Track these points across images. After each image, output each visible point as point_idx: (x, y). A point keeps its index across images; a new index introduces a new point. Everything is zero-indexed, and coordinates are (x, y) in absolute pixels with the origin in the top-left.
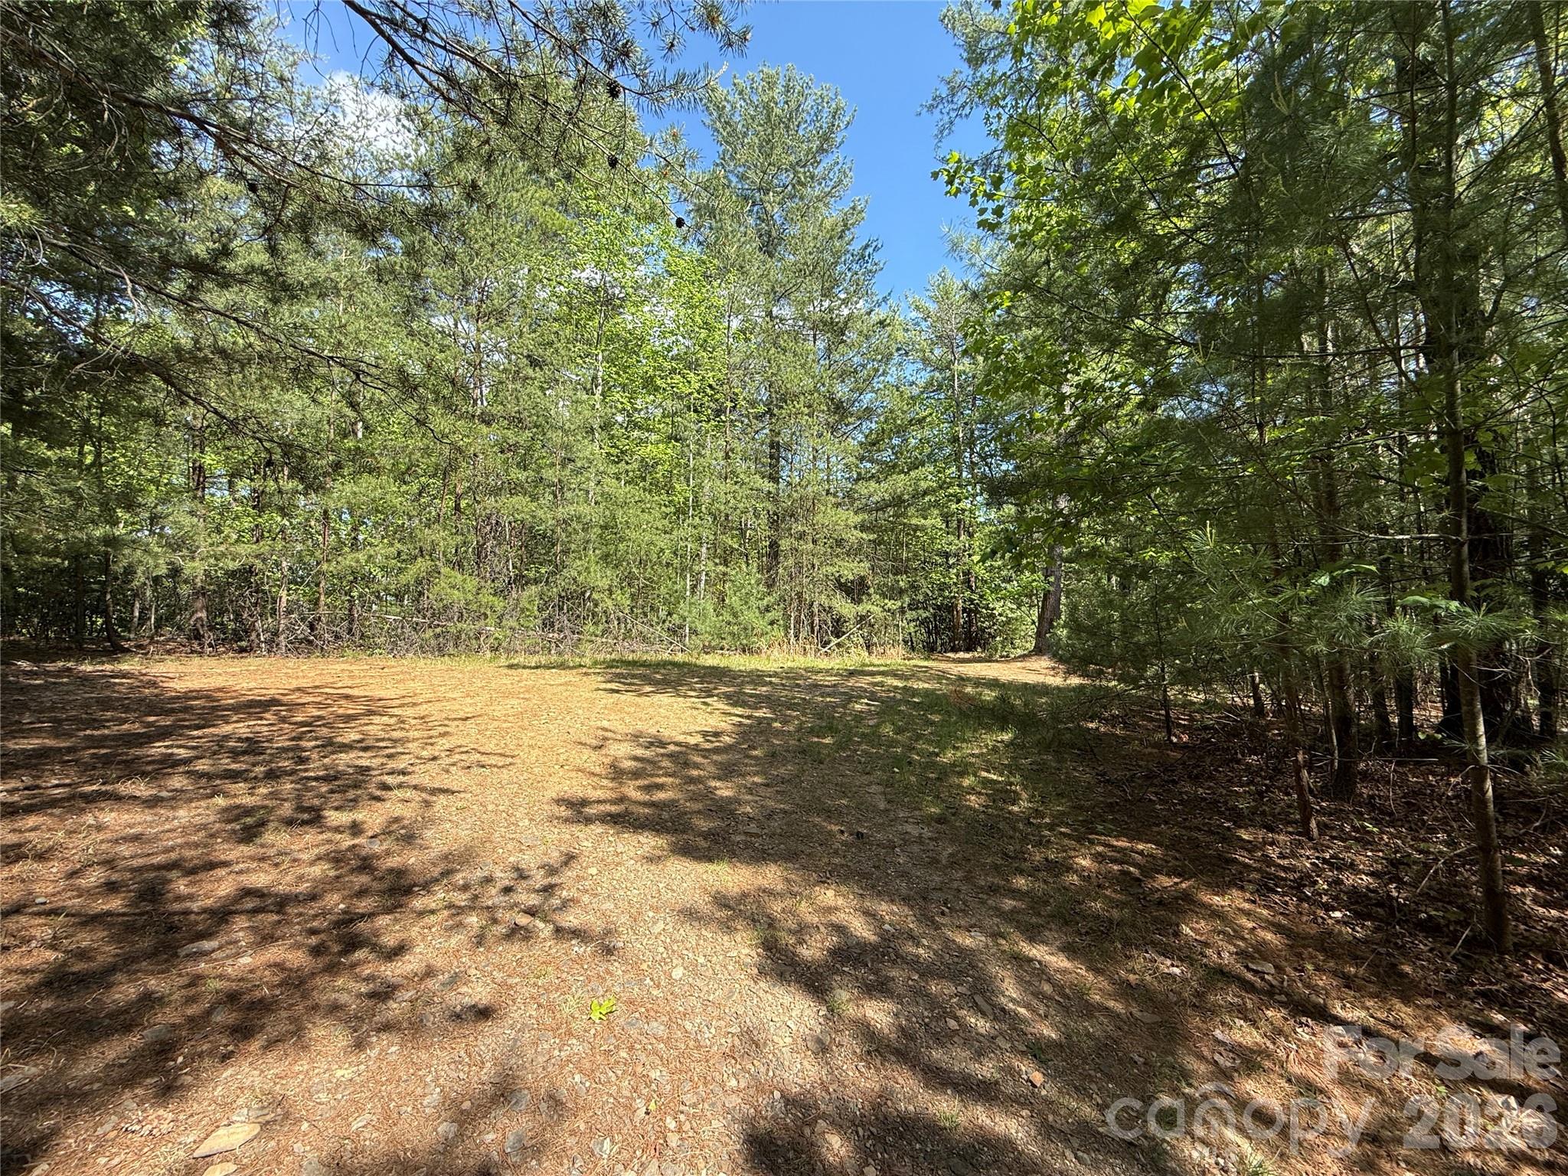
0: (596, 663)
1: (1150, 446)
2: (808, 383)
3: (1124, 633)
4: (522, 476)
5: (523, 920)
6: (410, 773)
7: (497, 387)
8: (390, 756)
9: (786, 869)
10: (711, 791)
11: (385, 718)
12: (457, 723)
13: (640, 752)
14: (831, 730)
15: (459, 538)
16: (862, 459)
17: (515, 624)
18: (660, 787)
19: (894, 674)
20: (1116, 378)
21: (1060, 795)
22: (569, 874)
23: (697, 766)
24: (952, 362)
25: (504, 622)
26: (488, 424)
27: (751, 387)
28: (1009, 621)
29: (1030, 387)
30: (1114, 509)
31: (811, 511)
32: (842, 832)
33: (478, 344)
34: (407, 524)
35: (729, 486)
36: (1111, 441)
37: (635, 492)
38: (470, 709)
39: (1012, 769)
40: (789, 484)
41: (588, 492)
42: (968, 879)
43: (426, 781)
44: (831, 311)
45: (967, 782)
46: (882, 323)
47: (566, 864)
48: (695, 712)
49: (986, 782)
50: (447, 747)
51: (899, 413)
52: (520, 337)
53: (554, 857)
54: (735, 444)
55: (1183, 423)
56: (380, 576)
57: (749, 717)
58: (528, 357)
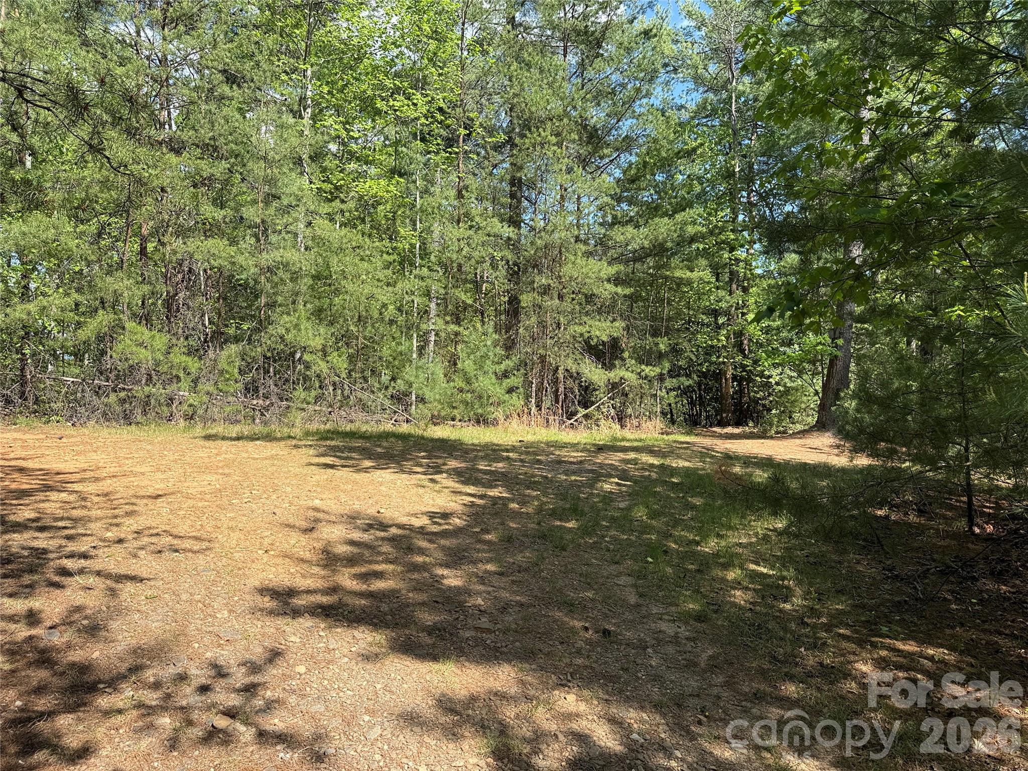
0: (307, 434)
1: (962, 181)
2: (556, 106)
3: (922, 405)
4: (219, 214)
5: (222, 722)
6: (91, 557)
7: (188, 108)
8: (69, 538)
9: (521, 670)
10: (437, 580)
11: (64, 495)
12: (145, 501)
13: (357, 535)
14: (575, 512)
15: (146, 288)
16: (619, 200)
17: (211, 389)
18: (379, 575)
19: (650, 450)
20: (925, 101)
21: (840, 592)
22: (273, 673)
23: (422, 551)
24: (728, 81)
25: (200, 387)
26: (178, 152)
27: (489, 110)
28: (788, 390)
29: (820, 111)
30: (917, 258)
31: (557, 261)
32: (586, 629)
33: (165, 56)
34: (86, 271)
35: (462, 231)
36: (917, 178)
37: (353, 237)
38: (162, 486)
39: (785, 561)
40: (533, 229)
41: (296, 235)
42: (728, 684)
43: (112, 567)
44: (585, 17)
45: (731, 575)
46: (647, 34)
47: (270, 661)
48: (421, 491)
49: (754, 576)
50: (135, 527)
51: (664, 143)
52: (214, 47)
53: (257, 652)
54: (470, 181)
55: (1003, 155)
56: (55, 331)
57: (482, 497)
58: (224, 72)
